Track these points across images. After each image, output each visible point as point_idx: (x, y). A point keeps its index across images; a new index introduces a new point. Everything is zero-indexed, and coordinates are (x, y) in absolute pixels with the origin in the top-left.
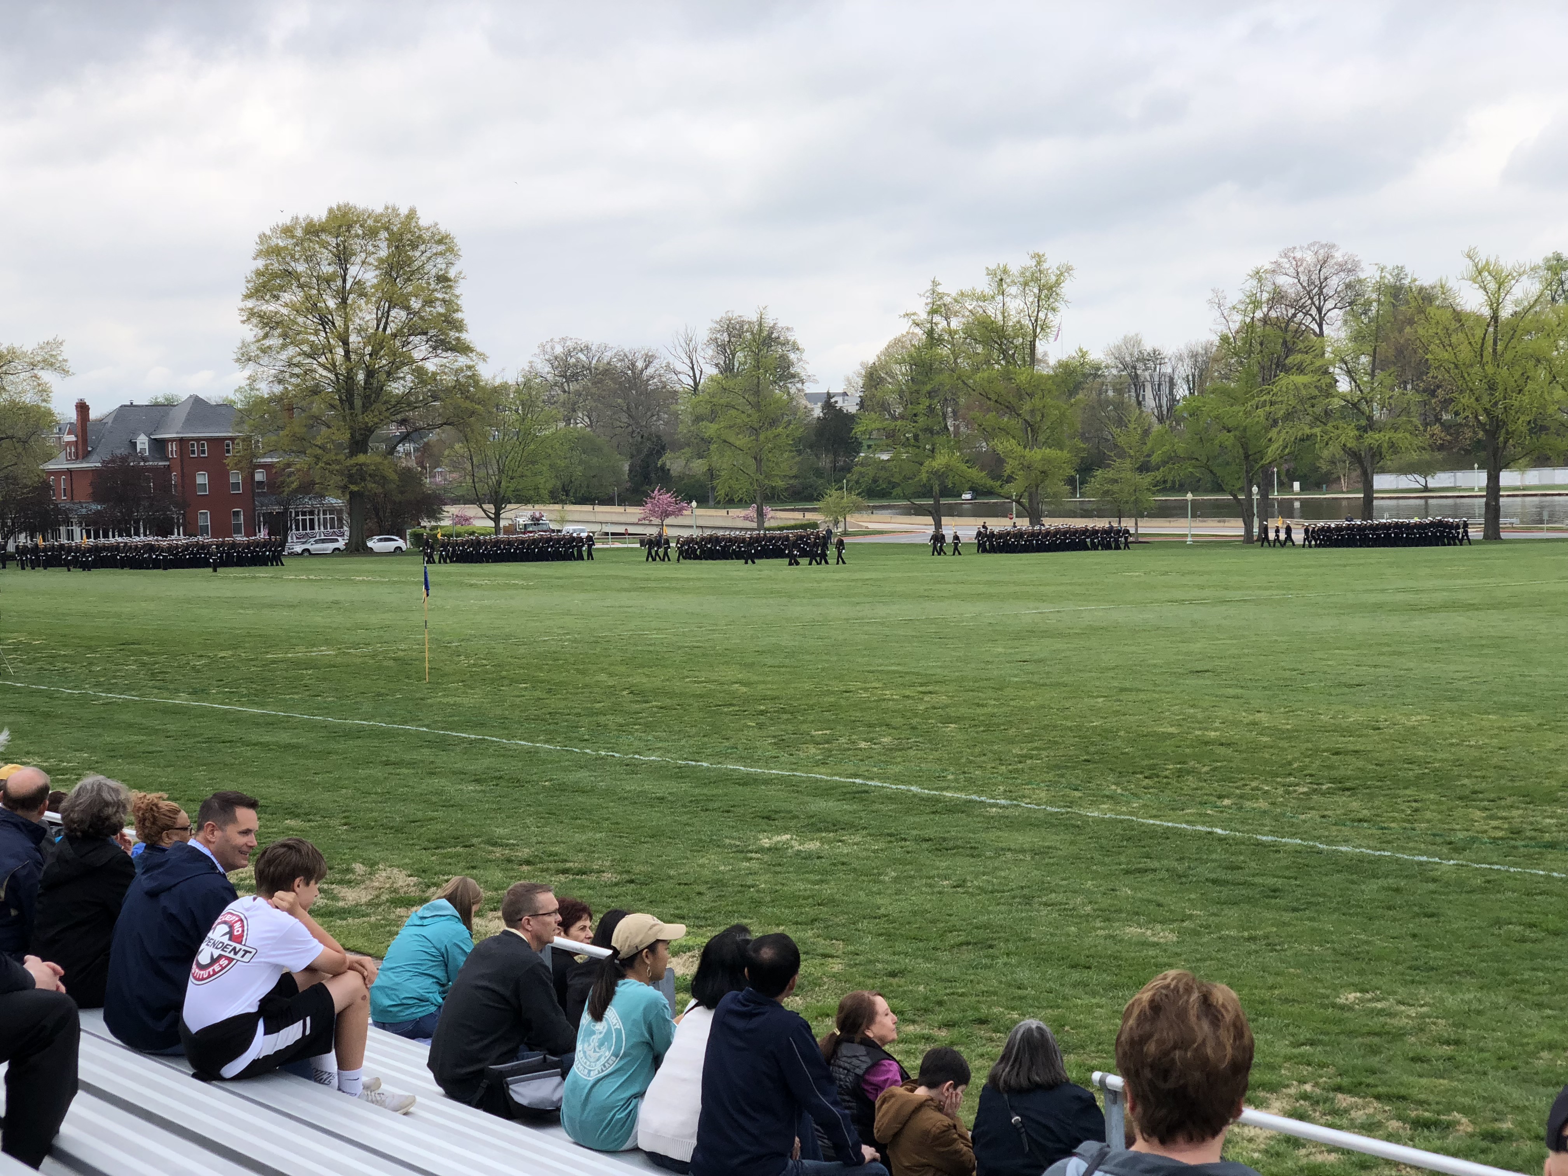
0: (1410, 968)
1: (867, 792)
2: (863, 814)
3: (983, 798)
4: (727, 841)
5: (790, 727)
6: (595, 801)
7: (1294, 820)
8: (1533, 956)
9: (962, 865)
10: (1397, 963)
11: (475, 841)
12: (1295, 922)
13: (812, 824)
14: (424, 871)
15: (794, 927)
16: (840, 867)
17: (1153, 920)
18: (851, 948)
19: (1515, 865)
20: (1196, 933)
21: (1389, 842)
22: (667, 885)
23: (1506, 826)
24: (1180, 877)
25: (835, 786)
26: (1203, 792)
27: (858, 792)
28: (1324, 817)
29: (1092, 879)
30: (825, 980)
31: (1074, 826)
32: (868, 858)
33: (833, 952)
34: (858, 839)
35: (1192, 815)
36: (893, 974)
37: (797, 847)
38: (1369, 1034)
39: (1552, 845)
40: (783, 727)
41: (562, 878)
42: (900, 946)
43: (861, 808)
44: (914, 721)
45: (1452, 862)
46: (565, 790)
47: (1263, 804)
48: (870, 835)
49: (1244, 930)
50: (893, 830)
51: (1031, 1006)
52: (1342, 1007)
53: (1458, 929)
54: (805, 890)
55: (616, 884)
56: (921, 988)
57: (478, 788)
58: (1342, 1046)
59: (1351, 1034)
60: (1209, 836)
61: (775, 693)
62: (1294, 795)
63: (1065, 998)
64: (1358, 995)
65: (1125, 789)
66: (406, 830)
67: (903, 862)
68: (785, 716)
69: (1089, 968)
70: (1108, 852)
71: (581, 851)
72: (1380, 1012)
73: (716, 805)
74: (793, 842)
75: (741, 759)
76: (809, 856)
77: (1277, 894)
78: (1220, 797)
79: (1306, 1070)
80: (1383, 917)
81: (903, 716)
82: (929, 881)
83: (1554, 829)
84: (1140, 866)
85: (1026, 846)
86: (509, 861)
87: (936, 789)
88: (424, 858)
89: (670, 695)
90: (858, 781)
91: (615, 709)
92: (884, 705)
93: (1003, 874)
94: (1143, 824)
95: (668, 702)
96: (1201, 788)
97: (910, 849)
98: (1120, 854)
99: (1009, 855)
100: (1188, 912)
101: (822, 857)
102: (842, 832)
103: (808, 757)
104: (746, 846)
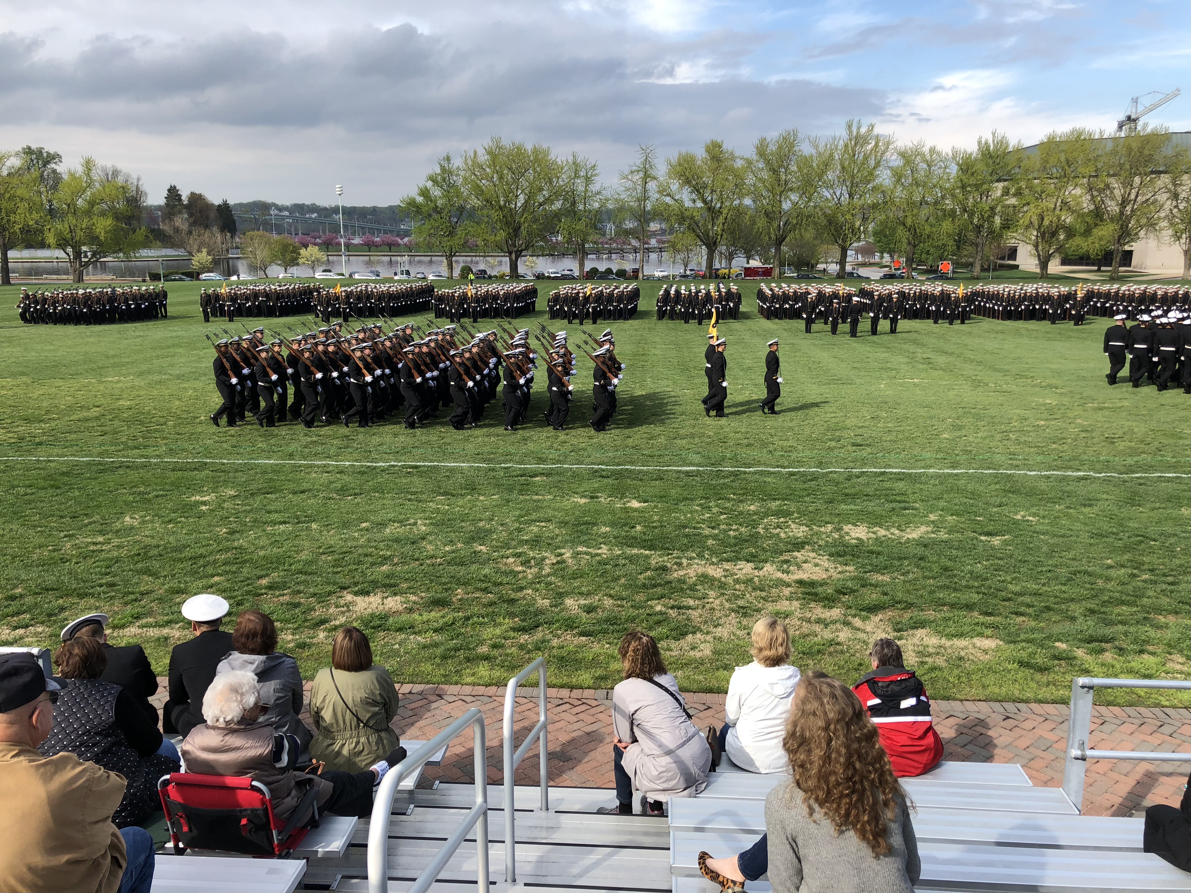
8: (30, 502)
19: (21, 456)
23: (16, 436)
83: (41, 435)
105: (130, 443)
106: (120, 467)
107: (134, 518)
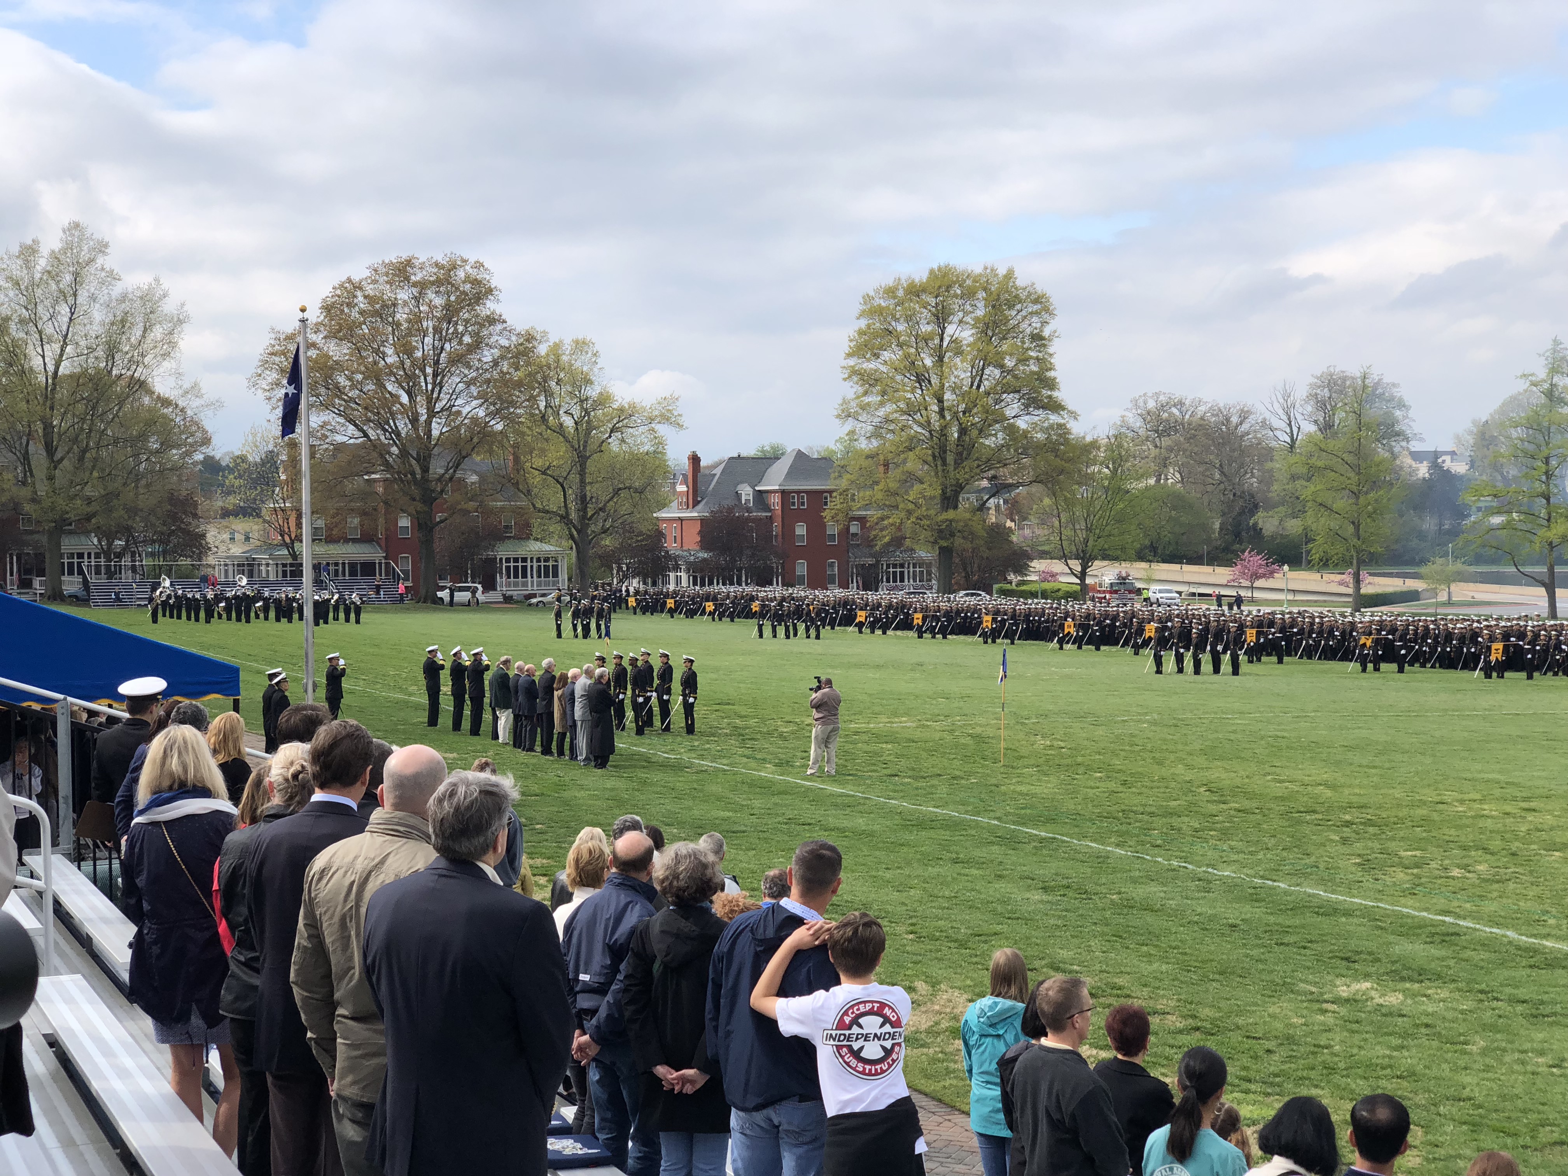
1: (1457, 934)
2: (1452, 963)
4: (1302, 985)
5: (1376, 845)
6: (1164, 924)
9: (1560, 1038)
11: (1037, 964)
13: (1395, 971)
16: (1423, 1030)
18: (1430, 1138)
25: (1422, 925)
27: (1448, 934)
32: (1454, 1020)
34: (1444, 994)
37: (1377, 999)
40: (1370, 844)
43: (1450, 953)
44: (1515, 846)
46: (1132, 907)
48: (1459, 990)
50: (1484, 986)
54: (1384, 1057)
55: (1181, 1032)
57: (1045, 897)
61: (1363, 800)
67: (1493, 1028)
68: (1371, 830)
71: (1145, 985)
73: (1292, 939)
74: (1373, 993)
75: (1322, 882)
76: (1390, 1012)
81: (1503, 839)
82: (1522, 1056)
87: (1535, 936)
89: (1250, 796)
90: (1447, 919)
91: (1191, 809)
92: (1481, 823)
95: (1247, 804)
97: (1501, 1013)
101: (1404, 1016)
102: (1428, 983)
103: (1395, 884)
104: (1322, 994)
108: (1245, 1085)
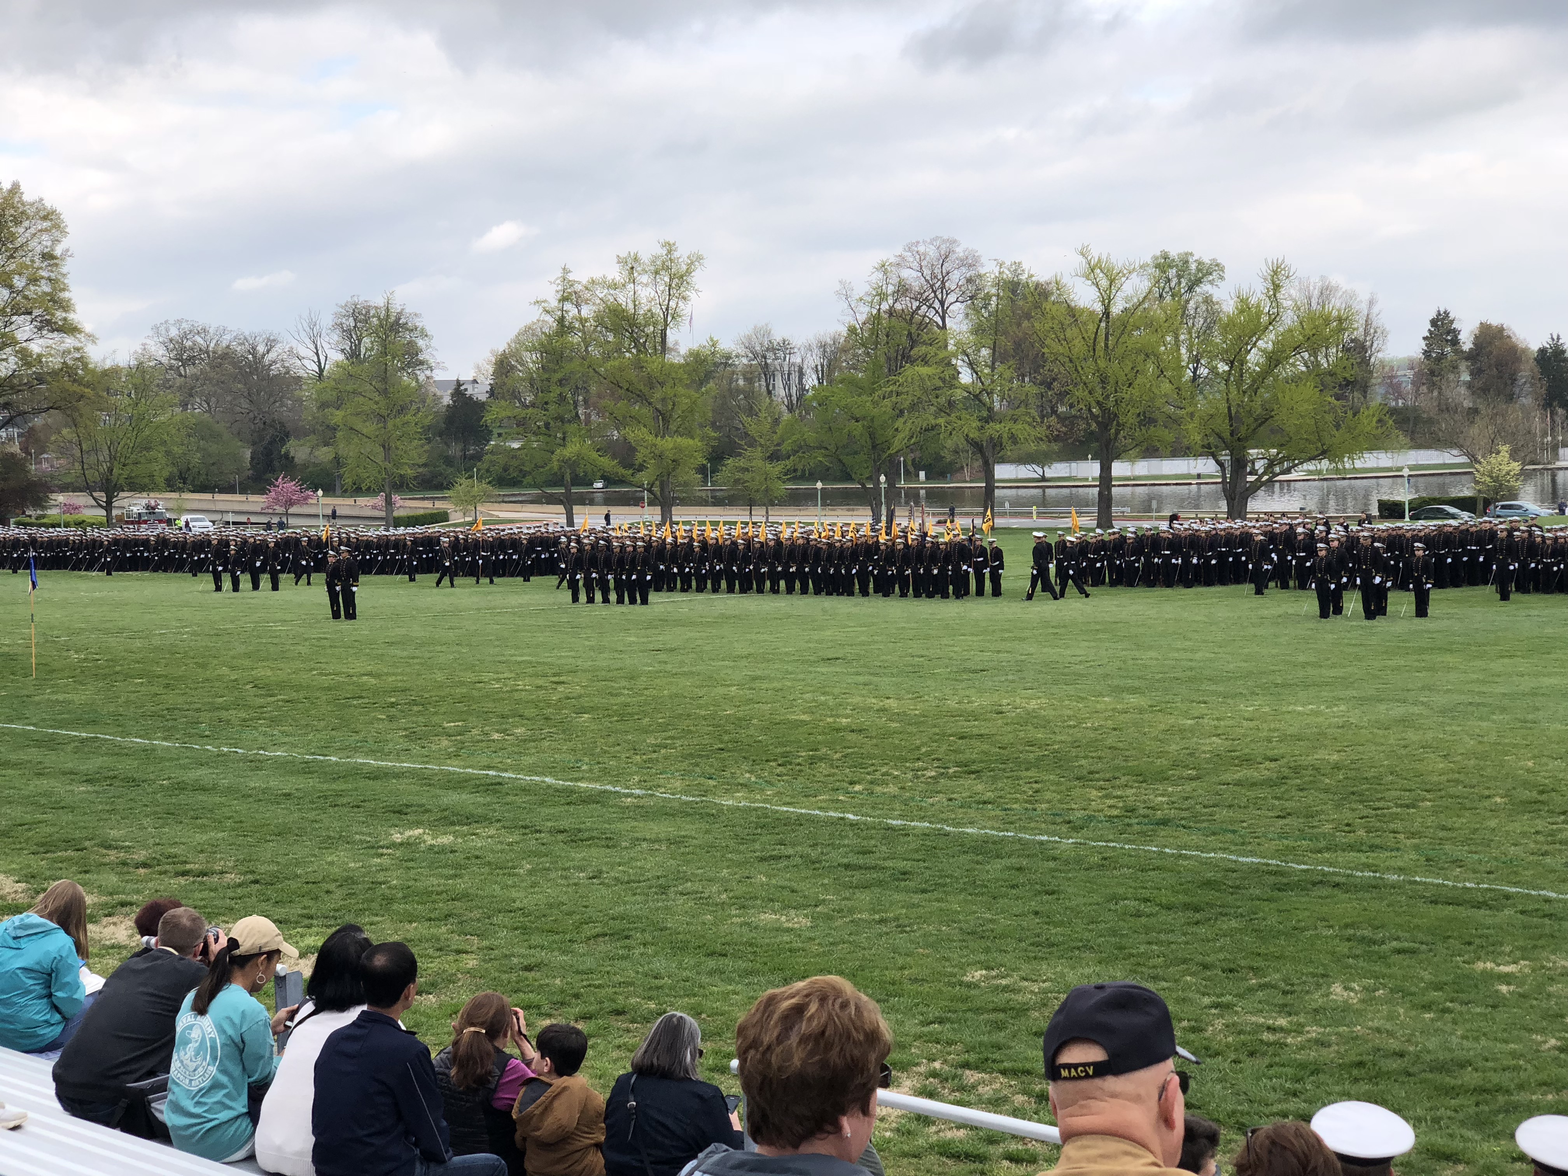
0: (1032, 944)
1: (500, 784)
2: (497, 806)
3: (617, 789)
4: (357, 837)
5: (421, 719)
6: (218, 799)
7: (924, 804)
8: (1148, 930)
9: (597, 856)
10: (1020, 940)
11: (87, 844)
12: (923, 904)
13: (445, 818)
14: (33, 877)
15: (427, 924)
16: (474, 861)
17: (787, 907)
18: (485, 943)
19: (1129, 842)
20: (829, 918)
21: (1012, 823)
22: (294, 885)
23: (1121, 805)
24: (814, 863)
25: (468, 779)
26: (836, 778)
27: (492, 784)
28: (950, 800)
29: (728, 867)
30: (460, 976)
31: (708, 815)
32: (502, 851)
33: (468, 948)
34: (492, 831)
35: (825, 801)
36: (528, 968)
37: (430, 841)
38: (995, 1010)
39: (1164, 822)
40: (414, 719)
41: (182, 881)
42: (536, 939)
43: (495, 800)
44: (548, 712)
45: (1071, 841)
46: (184, 789)
47: (892, 789)
48: (505, 828)
49: (875, 913)
50: (527, 822)
51: (667, 996)
52: (969, 985)
53: (1078, 906)
54: (439, 885)
55: (240, 885)
56: (558, 981)
57: (91, 788)
58: (969, 1023)
59: (978, 1011)
60: (841, 822)
61: (405, 685)
62: (922, 779)
63: (701, 986)
64: (984, 972)
65: (759, 777)
66: (13, 834)
67: (538, 854)
68: (415, 708)
69: (725, 955)
70: (743, 841)
71: (202, 851)
72: (1006, 989)
73: (345, 800)
74: (425, 837)
75: (371, 753)
76: (443, 850)
77: (907, 876)
78: (851, 783)
79: (935, 1048)
80: (1005, 896)
81: (536, 707)
82: (564, 873)
83: (1165, 806)
84: (774, 853)
85: (662, 836)
86: (124, 864)
87: (571, 780)
88: (32, 863)
89: (297, 688)
90: (491, 773)
91: (238, 704)
92: (516, 696)
93: (639, 864)
94: (777, 812)
95: (294, 695)
96: (834, 775)
97: (545, 841)
98: (754, 841)
99: (645, 845)
100: (821, 897)
101: (456, 851)
102: (476, 825)
103: (440, 750)
104: (377, 842)
105: (1342, 838)
106: (1321, 882)
107: (1352, 990)
108: (307, 922)
